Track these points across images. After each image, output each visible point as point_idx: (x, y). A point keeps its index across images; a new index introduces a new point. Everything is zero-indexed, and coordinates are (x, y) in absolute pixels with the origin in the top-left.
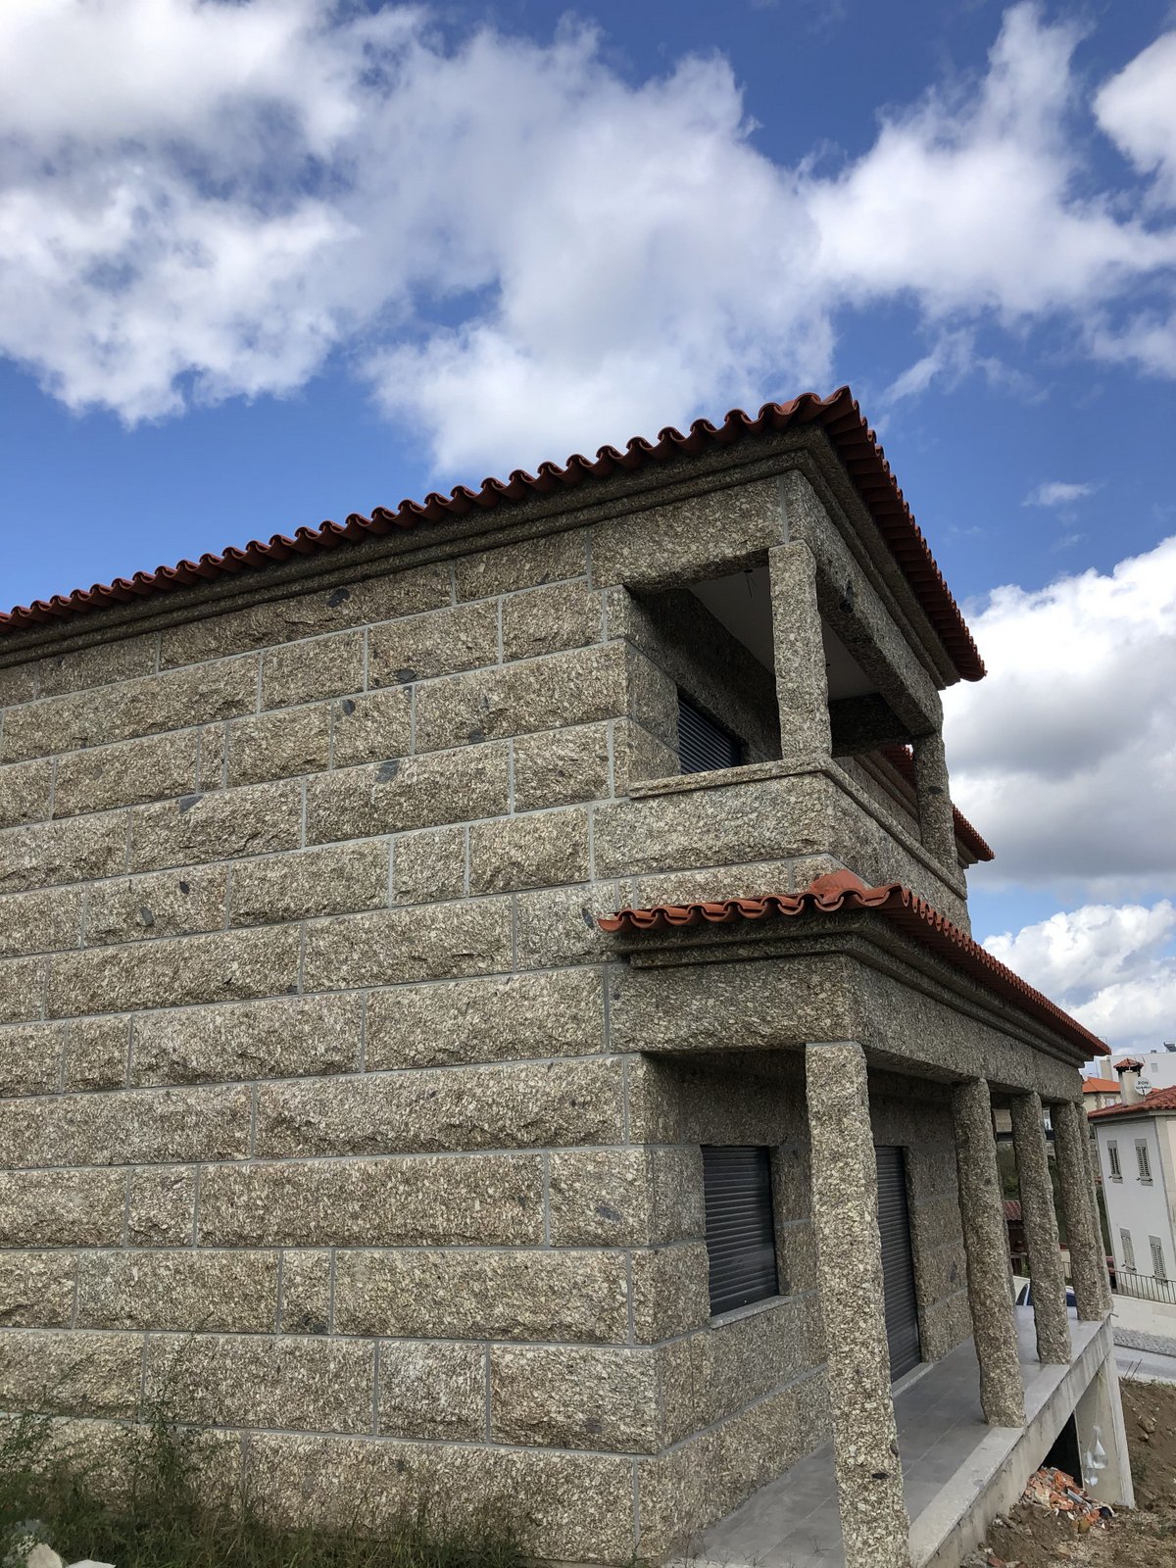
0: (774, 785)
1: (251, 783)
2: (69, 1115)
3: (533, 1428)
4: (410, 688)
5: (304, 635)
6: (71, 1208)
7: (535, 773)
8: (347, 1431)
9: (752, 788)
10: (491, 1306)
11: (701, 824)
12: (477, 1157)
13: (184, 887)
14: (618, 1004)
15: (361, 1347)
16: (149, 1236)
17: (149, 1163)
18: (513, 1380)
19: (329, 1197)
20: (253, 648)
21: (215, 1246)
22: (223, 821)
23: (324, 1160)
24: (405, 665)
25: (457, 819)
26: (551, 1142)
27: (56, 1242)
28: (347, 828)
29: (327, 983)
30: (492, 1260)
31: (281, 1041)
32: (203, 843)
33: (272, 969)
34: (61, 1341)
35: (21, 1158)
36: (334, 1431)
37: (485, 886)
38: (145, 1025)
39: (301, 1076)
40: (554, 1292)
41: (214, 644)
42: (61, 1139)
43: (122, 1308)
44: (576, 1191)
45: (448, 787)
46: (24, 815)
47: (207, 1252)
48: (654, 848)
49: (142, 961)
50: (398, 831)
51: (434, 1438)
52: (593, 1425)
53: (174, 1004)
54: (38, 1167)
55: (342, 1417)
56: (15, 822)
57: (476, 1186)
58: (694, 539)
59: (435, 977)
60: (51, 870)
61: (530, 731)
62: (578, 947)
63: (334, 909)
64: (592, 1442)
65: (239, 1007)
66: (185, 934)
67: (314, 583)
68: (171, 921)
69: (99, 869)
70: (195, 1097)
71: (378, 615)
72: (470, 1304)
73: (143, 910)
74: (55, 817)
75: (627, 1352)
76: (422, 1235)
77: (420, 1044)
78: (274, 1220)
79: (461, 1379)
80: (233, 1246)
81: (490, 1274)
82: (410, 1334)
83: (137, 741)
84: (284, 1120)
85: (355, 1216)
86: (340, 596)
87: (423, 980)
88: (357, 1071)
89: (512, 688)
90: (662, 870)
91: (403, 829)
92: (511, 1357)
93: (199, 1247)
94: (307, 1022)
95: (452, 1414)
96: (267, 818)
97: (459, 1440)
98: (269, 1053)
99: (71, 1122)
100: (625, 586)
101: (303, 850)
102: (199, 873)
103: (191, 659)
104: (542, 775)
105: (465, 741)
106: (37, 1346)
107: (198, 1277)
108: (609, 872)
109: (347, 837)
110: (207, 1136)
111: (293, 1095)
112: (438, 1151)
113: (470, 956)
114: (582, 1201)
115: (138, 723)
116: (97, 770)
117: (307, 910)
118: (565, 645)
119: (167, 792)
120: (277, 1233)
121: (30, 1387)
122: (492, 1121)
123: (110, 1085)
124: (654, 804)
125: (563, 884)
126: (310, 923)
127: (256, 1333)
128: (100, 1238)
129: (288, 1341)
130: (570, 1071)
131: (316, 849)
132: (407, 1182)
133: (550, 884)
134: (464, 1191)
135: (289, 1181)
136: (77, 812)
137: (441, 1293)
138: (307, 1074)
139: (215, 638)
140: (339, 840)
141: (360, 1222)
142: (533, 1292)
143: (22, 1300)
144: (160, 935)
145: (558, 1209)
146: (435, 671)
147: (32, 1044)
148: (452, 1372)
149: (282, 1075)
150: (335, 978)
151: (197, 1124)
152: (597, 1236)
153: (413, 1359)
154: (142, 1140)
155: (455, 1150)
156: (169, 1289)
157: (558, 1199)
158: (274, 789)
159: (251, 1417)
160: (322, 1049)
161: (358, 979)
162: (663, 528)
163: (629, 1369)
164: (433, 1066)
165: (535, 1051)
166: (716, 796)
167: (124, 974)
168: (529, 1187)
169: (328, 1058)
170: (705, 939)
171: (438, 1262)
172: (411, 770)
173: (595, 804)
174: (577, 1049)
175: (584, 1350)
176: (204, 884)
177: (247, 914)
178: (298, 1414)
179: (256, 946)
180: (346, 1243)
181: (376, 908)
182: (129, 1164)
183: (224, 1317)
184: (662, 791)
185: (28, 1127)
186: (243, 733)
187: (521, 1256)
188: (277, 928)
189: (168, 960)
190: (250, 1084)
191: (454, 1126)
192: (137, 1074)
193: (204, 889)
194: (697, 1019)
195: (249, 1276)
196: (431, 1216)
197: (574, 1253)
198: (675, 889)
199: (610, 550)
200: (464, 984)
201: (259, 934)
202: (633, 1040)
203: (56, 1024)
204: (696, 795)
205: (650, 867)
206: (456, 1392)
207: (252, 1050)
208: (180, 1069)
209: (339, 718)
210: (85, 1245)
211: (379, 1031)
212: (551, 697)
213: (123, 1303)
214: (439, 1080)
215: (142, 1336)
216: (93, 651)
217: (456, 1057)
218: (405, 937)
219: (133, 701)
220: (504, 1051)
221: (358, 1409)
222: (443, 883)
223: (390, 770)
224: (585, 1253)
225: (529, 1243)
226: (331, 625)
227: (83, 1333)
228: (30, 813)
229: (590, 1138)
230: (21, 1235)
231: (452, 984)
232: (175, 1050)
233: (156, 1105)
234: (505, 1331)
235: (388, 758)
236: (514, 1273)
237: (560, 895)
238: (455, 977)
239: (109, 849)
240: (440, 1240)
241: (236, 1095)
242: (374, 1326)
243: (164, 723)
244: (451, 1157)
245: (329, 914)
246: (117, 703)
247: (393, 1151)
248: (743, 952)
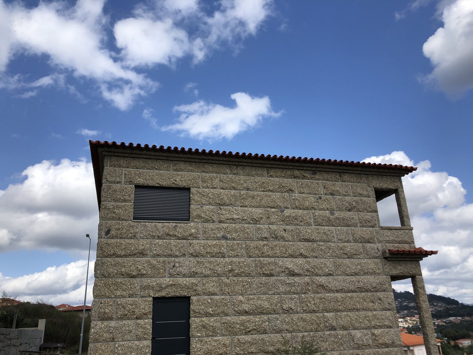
0: (406, 231)
1: (298, 209)
2: (260, 282)
3: (383, 344)
4: (333, 197)
5: (306, 179)
6: (266, 305)
7: (364, 220)
8: (344, 349)
9: (402, 231)
10: (371, 322)
11: (395, 236)
12: (363, 294)
13: (285, 230)
14: (386, 266)
15: (345, 332)
16: (289, 311)
17: (285, 294)
18: (378, 336)
19: (334, 302)
20: (293, 179)
21: (306, 313)
22: (294, 217)
23: (330, 294)
24: (332, 192)
25: (349, 226)
26: (377, 291)
27: (262, 313)
28: (324, 224)
29: (325, 257)
30: (370, 314)
31: (317, 268)
32: (288, 221)
33: (311, 252)
34: (267, 337)
35: (246, 292)
36: (341, 350)
37: (356, 241)
38: (280, 262)
39: (322, 276)
40: (382, 319)
41: (283, 175)
42: (258, 288)
43: (285, 328)
44: (384, 300)
45: (347, 220)
46: (231, 204)
47: (304, 314)
48: (388, 239)
49: (276, 246)
50: (335, 226)
51: (363, 349)
52: (393, 343)
53: (286, 257)
54: (252, 295)
55: (343, 347)
56: (228, 205)
57: (365, 299)
58: (386, 183)
59: (349, 258)
60: (243, 220)
61: (361, 212)
62: (377, 255)
63: (324, 241)
64: (393, 346)
65: (305, 260)
66: (286, 241)
67: (310, 169)
68: (283, 238)
69: (258, 222)
70: (297, 279)
71: (324, 179)
72: (367, 322)
73: (274, 234)
74: (241, 206)
75: (396, 329)
76: (355, 309)
77: (348, 271)
78: (321, 306)
79: (367, 337)
80: (311, 313)
81: (370, 316)
82: (355, 329)
83: (264, 193)
84: (321, 285)
86: (314, 173)
87: (346, 258)
88: (335, 276)
89: (357, 202)
90: (389, 243)
91: (336, 226)
92: (376, 332)
93: (302, 313)
94: (322, 264)
95: (367, 344)
96: (304, 218)
97: (368, 349)
98: (314, 270)
99: (261, 284)
100: (375, 189)
101: (313, 227)
102: (288, 227)
103: (277, 177)
104: (366, 221)
105: (347, 211)
106: (261, 339)
107: (304, 320)
108: (380, 242)
109: (324, 226)
110: (301, 288)
111: (322, 280)
112: (355, 293)
113: (356, 254)
114: (385, 302)
115: (264, 189)
116: (253, 197)
117: (317, 240)
118: (365, 196)
119: (275, 207)
120: (322, 310)
121: (260, 349)
122: (367, 287)
123: (272, 275)
124: (386, 230)
125: (371, 243)
126: (318, 243)
127: (320, 331)
128: (275, 312)
129: (328, 333)
130: (379, 278)
131: (317, 227)
132: (350, 298)
133: (369, 242)
134: (362, 300)
135: (323, 298)
136: (249, 206)
137: (361, 320)
138: (324, 275)
140: (322, 226)
141: (341, 307)
142: (378, 319)
143: (255, 328)
144: (279, 240)
145: (380, 304)
146: (339, 195)
147: (245, 263)
148: (365, 336)
149: (317, 276)
150: (326, 256)
151: (298, 285)
152: (389, 308)
153: (358, 334)
154: (282, 289)
155: (358, 292)
156: (296, 323)
157: (380, 302)
158: (305, 212)
159: (322, 349)
160: (327, 270)
161: (332, 256)
162: (380, 180)
163: (397, 332)
164: (351, 276)
165: (371, 274)
166: (397, 231)
167: (270, 248)
168: (374, 299)
169: (329, 272)
170: (404, 256)
171: (358, 314)
172: (337, 214)
173: (375, 228)
174: (379, 274)
175: (389, 329)
176: (290, 230)
177: (303, 239)
178: (333, 347)
179: (306, 246)
180: (338, 311)
181: (333, 242)
182: (279, 294)
183: (312, 328)
184: (388, 228)
185: (247, 284)
186: (295, 197)
187: (375, 313)
188: (310, 243)
189: (283, 247)
190: (310, 277)
191: (359, 288)
192: (278, 273)
193: (290, 231)
194: (400, 270)
195: (317, 319)
196: (356, 305)
197: (384, 312)
198: (392, 247)
199: (371, 180)
200: (355, 260)
201: (306, 244)
202: (389, 273)
203: (251, 259)
204: (393, 230)
205: (387, 242)
206: (367, 339)
207: (310, 269)
208: (292, 273)
209: (318, 200)
210: (271, 314)
211: (339, 268)
212: (364, 206)
214: (353, 278)
215: (290, 334)
216: (248, 167)
217: (356, 274)
218: (341, 249)
219: (263, 183)
220: (365, 274)
221: (346, 345)
222: (348, 239)
223: (332, 213)
224: (386, 312)
225: (375, 310)
226: (313, 179)
227: (273, 335)
228: (233, 204)
229: (384, 291)
230: (251, 311)
231: (352, 260)
232: (291, 268)
233: (286, 280)
234: (374, 327)
235: (331, 211)
236: (375, 315)
237: (372, 245)
238: (353, 258)
239: (262, 217)
240: (358, 310)
241: (307, 279)
242: (347, 328)
243: (272, 190)
244: (358, 294)
245: (323, 242)
246: (258, 182)
247: (346, 292)
248: (407, 259)
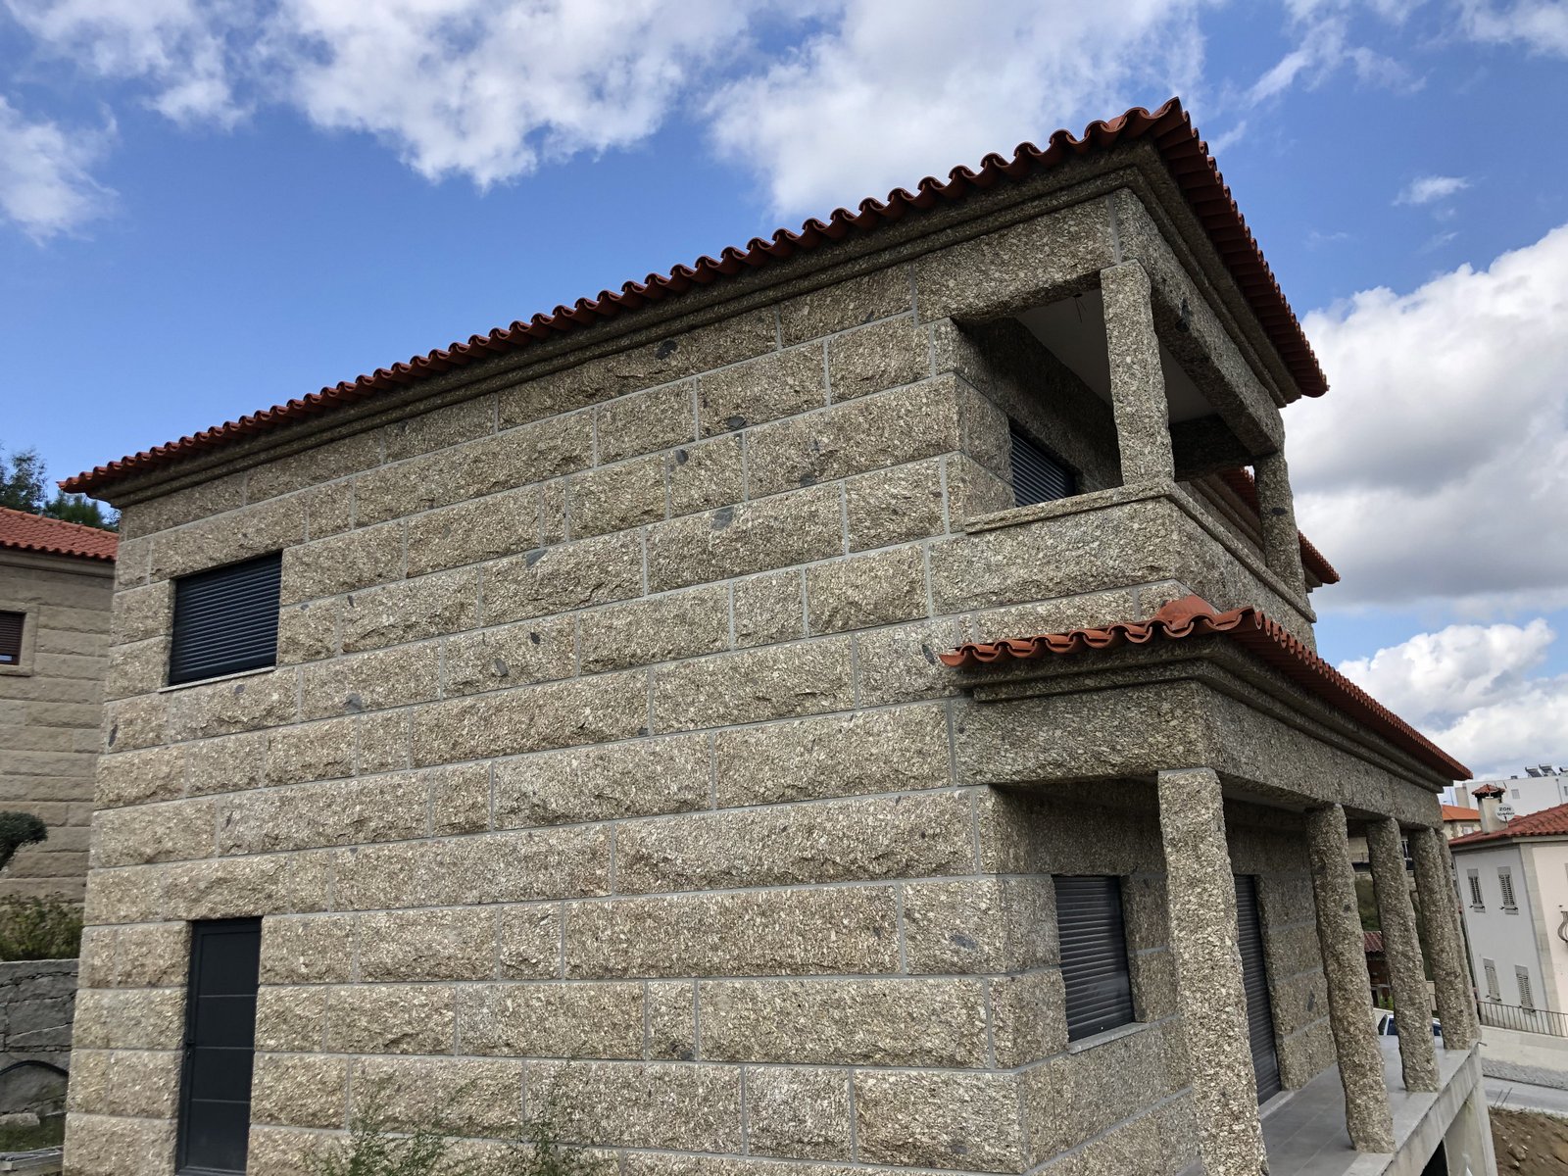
0: (1116, 513)
1: (593, 535)
2: (439, 858)
3: (898, 1148)
4: (740, 435)
5: (635, 388)
6: (447, 944)
7: (868, 513)
8: (718, 1151)
9: (1092, 516)
10: (852, 1033)
11: (1041, 555)
12: (831, 889)
13: (535, 638)
14: (963, 738)
15: (727, 1073)
16: (519, 969)
17: (517, 902)
18: (877, 1103)
19: (689, 930)
20: (586, 404)
21: (583, 978)
22: (568, 573)
23: (682, 895)
24: (734, 413)
25: (792, 562)
26: (902, 874)
27: (434, 977)
28: (687, 575)
29: (676, 725)
30: (850, 988)
31: (635, 782)
32: (550, 595)
33: (623, 713)
34: (445, 1067)
35: (397, 899)
36: (706, 1151)
37: (824, 626)
38: (505, 770)
39: (656, 814)
40: (913, 1019)
41: (549, 402)
42: (433, 880)
43: (500, 1037)
44: (930, 921)
45: (783, 531)
46: (380, 576)
47: (575, 984)
48: (993, 582)
49: (498, 710)
50: (736, 575)
51: (801, 1158)
52: (957, 1146)
53: (531, 750)
54: (413, 907)
55: (713, 1138)
56: (371, 583)
57: (832, 917)
58: (1022, 266)
59: (780, 716)
60: (408, 627)
61: (861, 471)
62: (920, 683)
63: (679, 654)
64: (958, 1162)
65: (594, 751)
66: (538, 682)
67: (642, 337)
68: (524, 670)
69: (453, 624)
70: (555, 838)
71: (705, 364)
72: (831, 1031)
73: (497, 661)
74: (408, 576)
75: (988, 1076)
76: (780, 965)
77: (768, 781)
78: (637, 953)
79: (826, 1102)
80: (600, 978)
81: (849, 1002)
82: (775, 1060)
83: (482, 499)
84: (642, 857)
85: (715, 948)
86: (668, 347)
87: (768, 720)
88: (709, 809)
89: (841, 429)
90: (1002, 604)
91: (741, 574)
92: (872, 1081)
93: (568, 979)
94: (658, 762)
95: (819, 1135)
96: (610, 568)
97: (827, 1160)
98: (625, 794)
99: (441, 864)
100: (953, 319)
101: (645, 599)
102: (548, 624)
103: (528, 418)
104: (875, 515)
105: (797, 485)
106: (424, 1071)
107: (569, 1008)
108: (948, 607)
109: (687, 584)
110: (570, 875)
111: (649, 833)
112: (792, 884)
113: (813, 694)
114: (936, 931)
115: (482, 482)
116: (446, 529)
117: (653, 656)
118: (893, 383)
119: (513, 547)
120: (641, 965)
121: (420, 1109)
122: (843, 854)
123: (475, 829)
124: (991, 537)
125: (901, 621)
126: (656, 667)
127: (627, 1060)
128: (475, 972)
129: (657, 1068)
130: (918, 804)
131: (658, 596)
132: (763, 914)
133: (889, 622)
134: (819, 922)
135: (650, 916)
136: (429, 570)
137: (802, 1020)
138: (662, 812)
139: (550, 397)
140: (679, 587)
141: (720, 953)
142: (893, 1019)
143: (408, 1029)
144: (515, 684)
145: (913, 938)
146: (764, 417)
147: (400, 792)
148: (817, 1096)
149: (638, 814)
150: (683, 720)
151: (559, 863)
152: (953, 964)
153: (779, 1084)
154: (508, 879)
155: (809, 883)
156: (542, 1019)
157: (913, 928)
158: (615, 540)
159: (626, 1137)
160: (674, 788)
161: (705, 720)
162: (989, 256)
163: (992, 1092)
164: (782, 802)
165: (881, 785)
166: (1055, 526)
167: (482, 723)
168: (883, 917)
169: (681, 796)
170: (1050, 671)
171: (798, 990)
172: (745, 516)
173: (931, 541)
174: (924, 782)
175: (946, 1074)
176: (554, 634)
177: (597, 661)
178: (670, 1134)
179: (606, 691)
180: (707, 974)
181: (719, 651)
182: (496, 902)
183: (595, 1044)
184: (998, 525)
185: (402, 869)
186: (582, 488)
187: (878, 984)
188: (625, 674)
189: (524, 707)
190: (606, 823)
191: (806, 859)
192: (500, 817)
193: (554, 638)
194: (1045, 750)
195: (616, 1006)
196: (788, 946)
197: (931, 981)
198: (1016, 623)
199: (935, 283)
200: (808, 722)
201: (608, 680)
202: (980, 772)
203: (421, 772)
204: (1034, 527)
205: (989, 602)
206: (822, 1113)
207: (607, 791)
208: (540, 811)
209: (673, 468)
210: (461, 979)
211: (728, 769)
212: (881, 436)
213: (500, 1031)
214: (790, 815)
215: (519, 1062)
216: (435, 415)
217: (804, 793)
218: (749, 678)
219: (475, 462)
220: (852, 786)
221: (727, 1130)
222: (783, 625)
223: (725, 517)
224: (941, 980)
225: (885, 971)
226: (661, 377)
227: (465, 1059)
228: (385, 574)
229: (941, 869)
230: (403, 969)
231: (797, 723)
232: (534, 793)
233: (520, 846)
234: (866, 1057)
235: (723, 505)
236: (873, 1000)
237: (899, 633)
238: (799, 716)
239: (462, 605)
240: (798, 970)
241: (595, 833)
242: (738, 1052)
243: (507, 481)
244: (805, 890)
245: (674, 659)
246: (460, 464)
247: (748, 885)
248: (1090, 682)
